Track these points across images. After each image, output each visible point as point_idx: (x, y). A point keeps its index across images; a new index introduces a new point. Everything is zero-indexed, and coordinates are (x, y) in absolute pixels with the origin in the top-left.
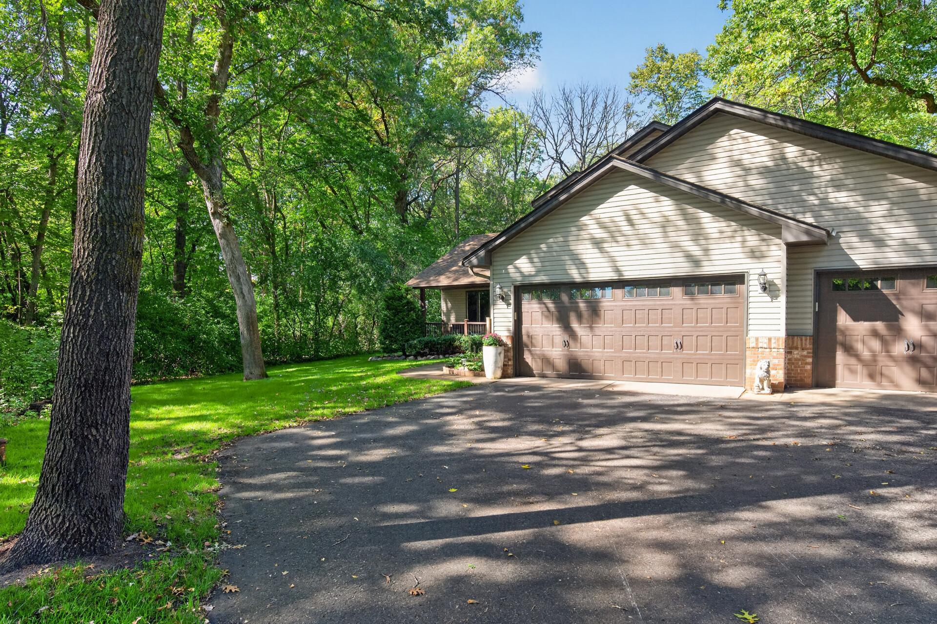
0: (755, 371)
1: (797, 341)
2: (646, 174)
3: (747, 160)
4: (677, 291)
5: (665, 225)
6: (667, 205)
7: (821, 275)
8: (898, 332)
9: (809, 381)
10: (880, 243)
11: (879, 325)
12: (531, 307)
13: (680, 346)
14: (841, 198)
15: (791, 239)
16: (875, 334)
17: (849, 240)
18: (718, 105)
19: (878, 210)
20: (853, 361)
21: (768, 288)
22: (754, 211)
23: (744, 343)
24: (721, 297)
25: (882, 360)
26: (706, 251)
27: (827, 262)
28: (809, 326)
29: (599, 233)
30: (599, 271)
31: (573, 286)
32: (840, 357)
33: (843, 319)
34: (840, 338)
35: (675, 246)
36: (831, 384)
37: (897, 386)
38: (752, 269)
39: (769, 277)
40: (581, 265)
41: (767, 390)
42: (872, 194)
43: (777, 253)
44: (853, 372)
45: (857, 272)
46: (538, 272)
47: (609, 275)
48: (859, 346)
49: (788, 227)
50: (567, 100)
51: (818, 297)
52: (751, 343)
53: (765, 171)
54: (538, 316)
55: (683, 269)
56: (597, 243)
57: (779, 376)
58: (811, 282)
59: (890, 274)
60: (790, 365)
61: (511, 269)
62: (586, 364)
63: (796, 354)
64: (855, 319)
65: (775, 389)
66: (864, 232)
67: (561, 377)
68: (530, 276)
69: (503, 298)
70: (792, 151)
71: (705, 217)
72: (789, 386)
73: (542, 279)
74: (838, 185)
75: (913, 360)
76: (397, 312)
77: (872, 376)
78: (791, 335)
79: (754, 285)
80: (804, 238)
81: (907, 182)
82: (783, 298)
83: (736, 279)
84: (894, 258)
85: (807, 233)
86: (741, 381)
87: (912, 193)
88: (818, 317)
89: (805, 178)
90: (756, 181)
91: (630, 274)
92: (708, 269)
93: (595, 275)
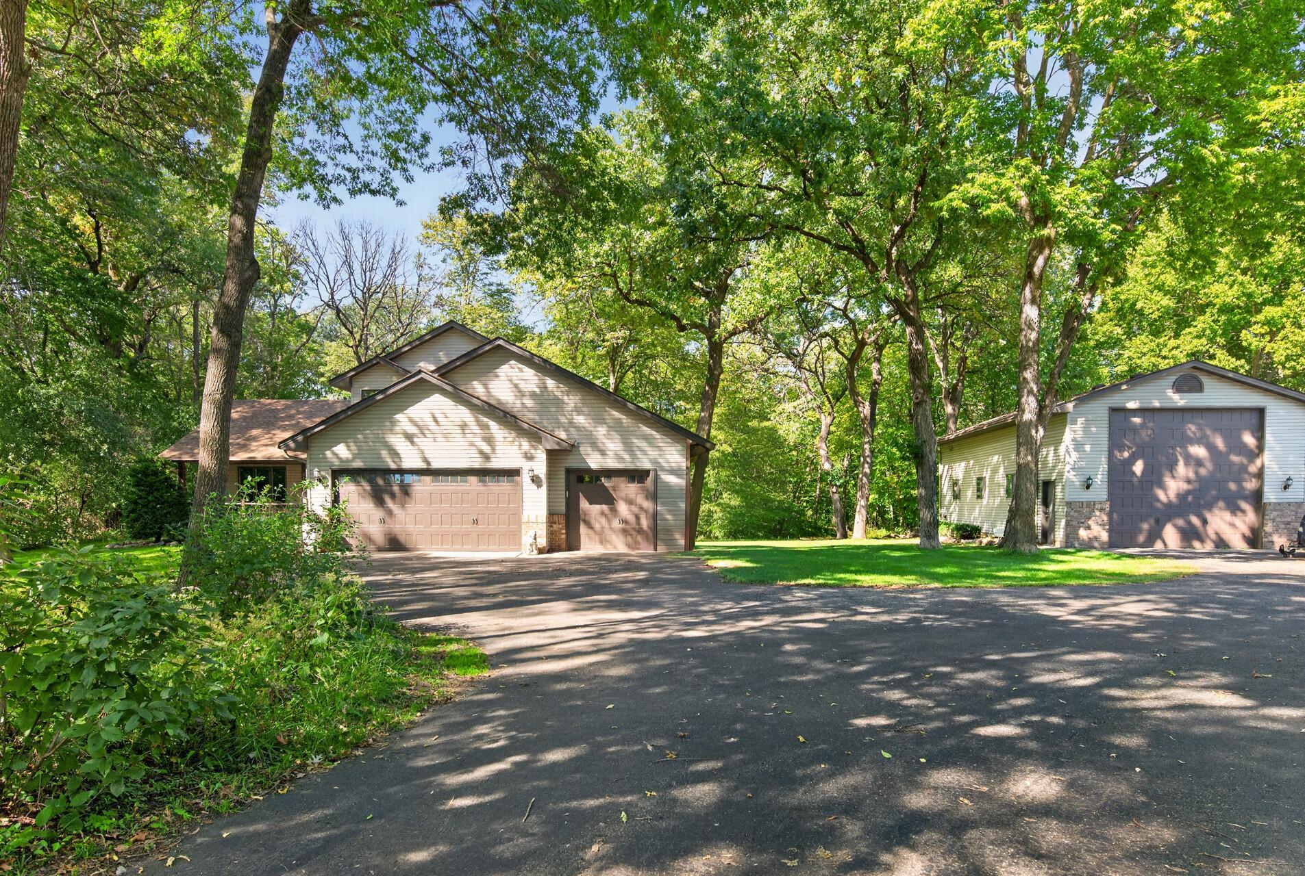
0: (527, 540)
1: (556, 518)
2: (448, 388)
3: (522, 385)
4: (473, 479)
5: (464, 426)
6: (464, 413)
7: (569, 471)
8: (614, 511)
9: (564, 546)
10: (603, 453)
11: (605, 507)
12: (348, 488)
13: (476, 522)
14: (580, 420)
15: (549, 447)
16: (603, 513)
17: (585, 449)
18: (500, 342)
19: (601, 431)
20: (590, 532)
21: (535, 480)
22: (526, 426)
23: (520, 519)
24: (504, 485)
25: (607, 531)
26: (493, 450)
27: (572, 462)
28: (562, 508)
29: (412, 429)
30: (410, 460)
31: (387, 472)
32: (583, 529)
33: (584, 504)
34: (582, 516)
35: (472, 444)
36: (578, 549)
37: (615, 548)
38: (525, 466)
39: (536, 472)
40: (394, 454)
41: (535, 552)
42: (599, 420)
43: (541, 456)
44: (590, 538)
45: (589, 471)
46: (355, 457)
47: (419, 464)
48: (593, 522)
49: (547, 440)
50: (345, 237)
51: (568, 488)
52: (524, 519)
53: (533, 395)
54: (355, 496)
55: (477, 463)
56: (409, 438)
57: (543, 542)
58: (564, 476)
59: (610, 473)
60: (551, 535)
61: (328, 454)
62: (402, 538)
63: (555, 527)
64: (591, 503)
65: (541, 551)
66: (594, 444)
67: (380, 550)
68: (348, 461)
69: (320, 480)
70: (551, 383)
71: (494, 426)
72: (551, 549)
73: (358, 464)
74: (579, 412)
75: (625, 532)
76: (151, 488)
77: (601, 542)
78: (551, 514)
79: (526, 478)
80: (557, 447)
81: (616, 414)
82: (544, 488)
83: (513, 473)
84: (612, 464)
85: (558, 444)
86: (519, 549)
87: (618, 421)
88: (568, 501)
89: (558, 402)
90: (529, 402)
91: (436, 464)
92: (496, 464)
93: (407, 464)
